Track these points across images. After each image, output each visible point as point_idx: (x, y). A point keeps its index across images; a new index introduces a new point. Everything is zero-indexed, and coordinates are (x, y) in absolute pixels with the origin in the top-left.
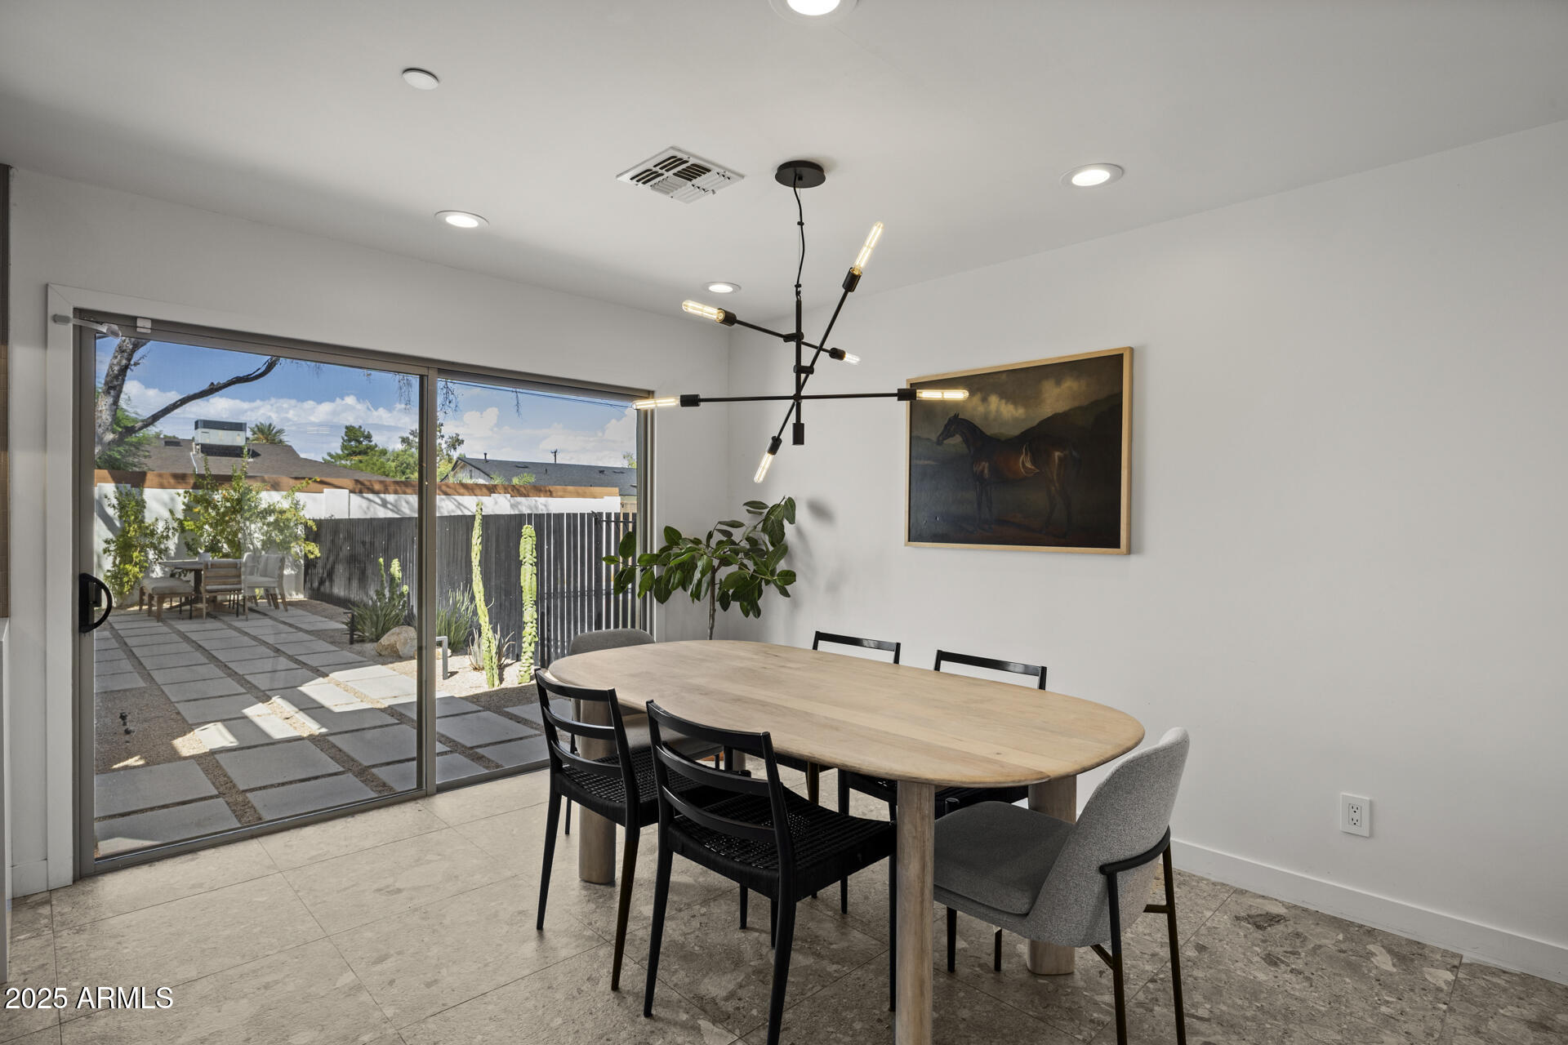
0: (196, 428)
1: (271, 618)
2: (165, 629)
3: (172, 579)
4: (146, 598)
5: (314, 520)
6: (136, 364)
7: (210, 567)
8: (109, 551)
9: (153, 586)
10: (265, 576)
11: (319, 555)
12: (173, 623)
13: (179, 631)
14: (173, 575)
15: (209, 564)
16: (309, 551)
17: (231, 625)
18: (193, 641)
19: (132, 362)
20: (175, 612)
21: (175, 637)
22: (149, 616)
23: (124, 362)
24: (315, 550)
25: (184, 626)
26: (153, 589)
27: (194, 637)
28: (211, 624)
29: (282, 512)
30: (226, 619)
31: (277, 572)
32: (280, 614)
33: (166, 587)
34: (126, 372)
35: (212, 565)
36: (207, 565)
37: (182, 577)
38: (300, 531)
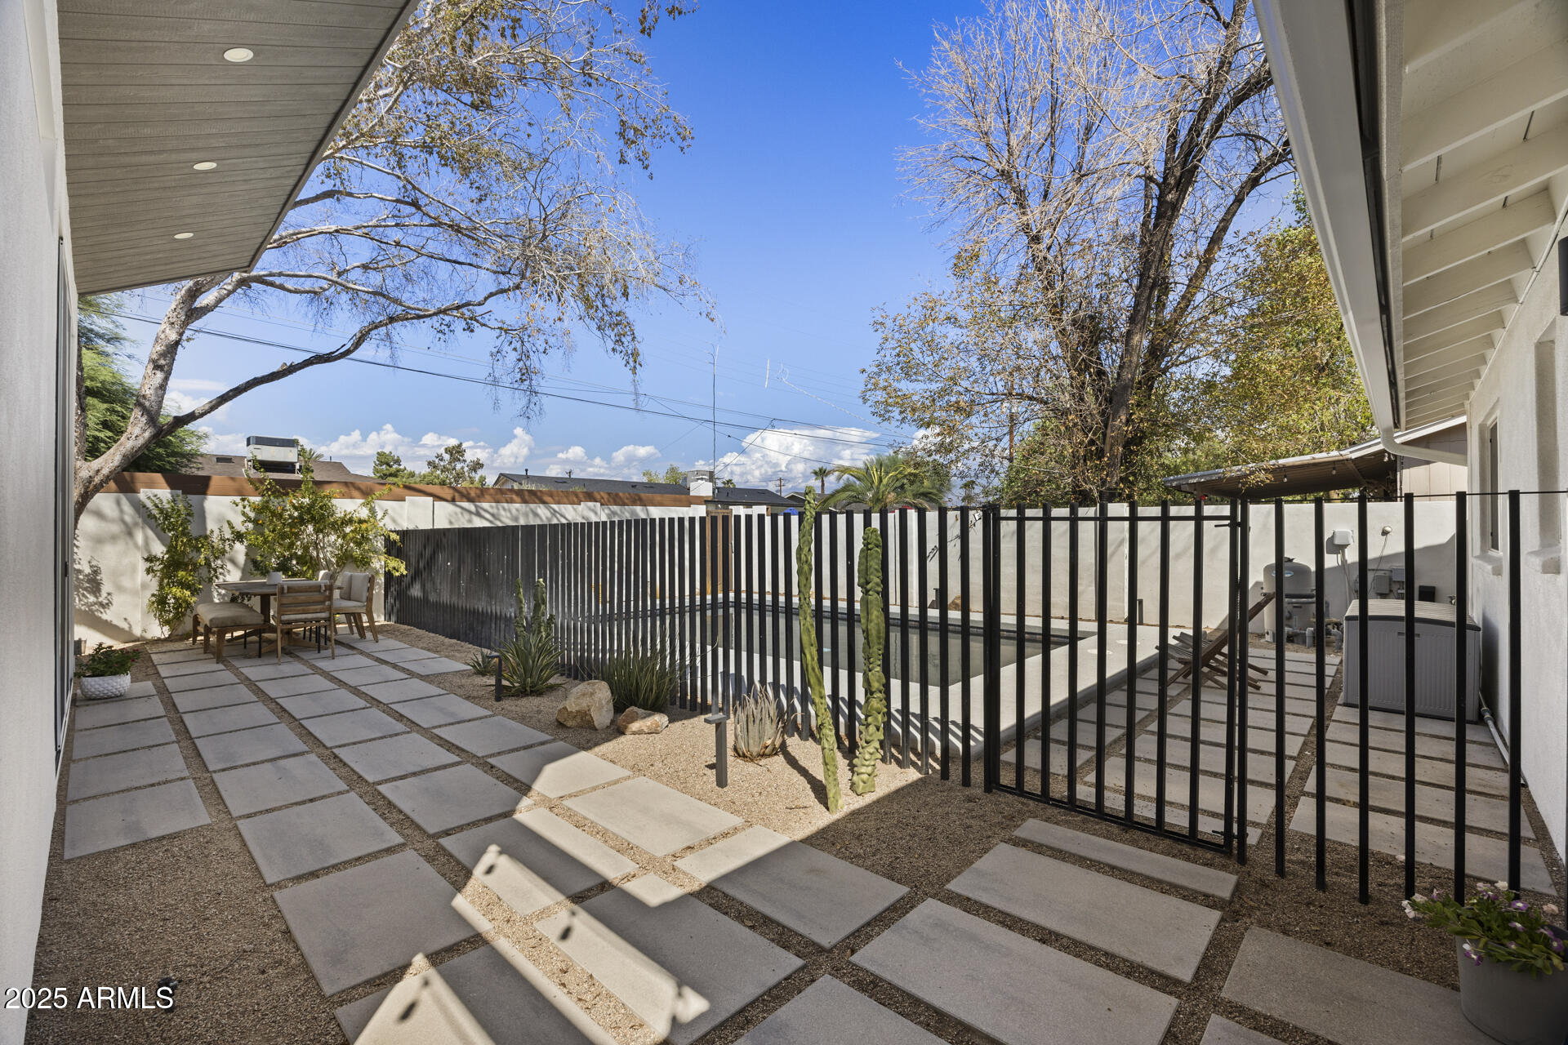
0: (248, 444)
1: (362, 653)
2: (227, 676)
3: (233, 604)
4: (201, 629)
5: (397, 532)
6: (188, 340)
7: (286, 591)
8: (153, 571)
9: (211, 616)
10: (349, 599)
11: (405, 573)
12: (237, 663)
13: (247, 679)
14: (233, 600)
15: (285, 587)
16: (394, 568)
17: (317, 668)
18: (273, 700)
19: (184, 337)
20: (239, 644)
21: (245, 693)
22: (205, 653)
23: (173, 337)
24: (400, 568)
25: (254, 670)
26: (211, 621)
27: (272, 690)
28: (290, 667)
29: (361, 522)
30: (305, 655)
31: (365, 594)
32: (368, 645)
33: (228, 618)
34: (176, 349)
35: (288, 588)
36: (283, 588)
37: (246, 602)
38: (379, 544)
